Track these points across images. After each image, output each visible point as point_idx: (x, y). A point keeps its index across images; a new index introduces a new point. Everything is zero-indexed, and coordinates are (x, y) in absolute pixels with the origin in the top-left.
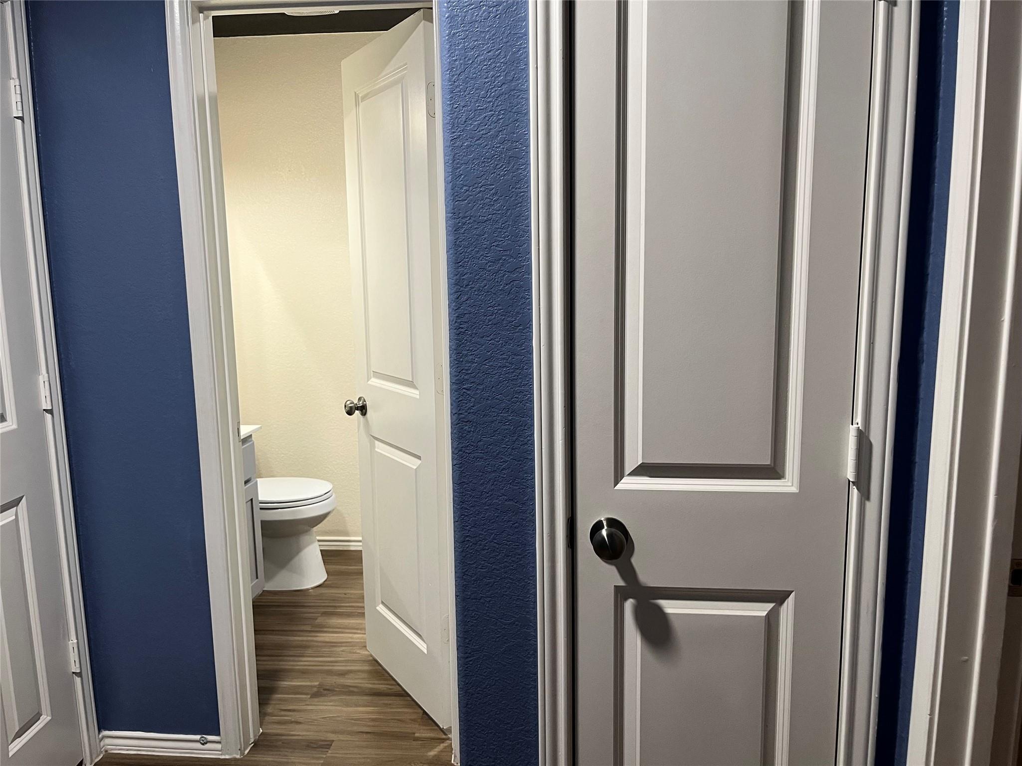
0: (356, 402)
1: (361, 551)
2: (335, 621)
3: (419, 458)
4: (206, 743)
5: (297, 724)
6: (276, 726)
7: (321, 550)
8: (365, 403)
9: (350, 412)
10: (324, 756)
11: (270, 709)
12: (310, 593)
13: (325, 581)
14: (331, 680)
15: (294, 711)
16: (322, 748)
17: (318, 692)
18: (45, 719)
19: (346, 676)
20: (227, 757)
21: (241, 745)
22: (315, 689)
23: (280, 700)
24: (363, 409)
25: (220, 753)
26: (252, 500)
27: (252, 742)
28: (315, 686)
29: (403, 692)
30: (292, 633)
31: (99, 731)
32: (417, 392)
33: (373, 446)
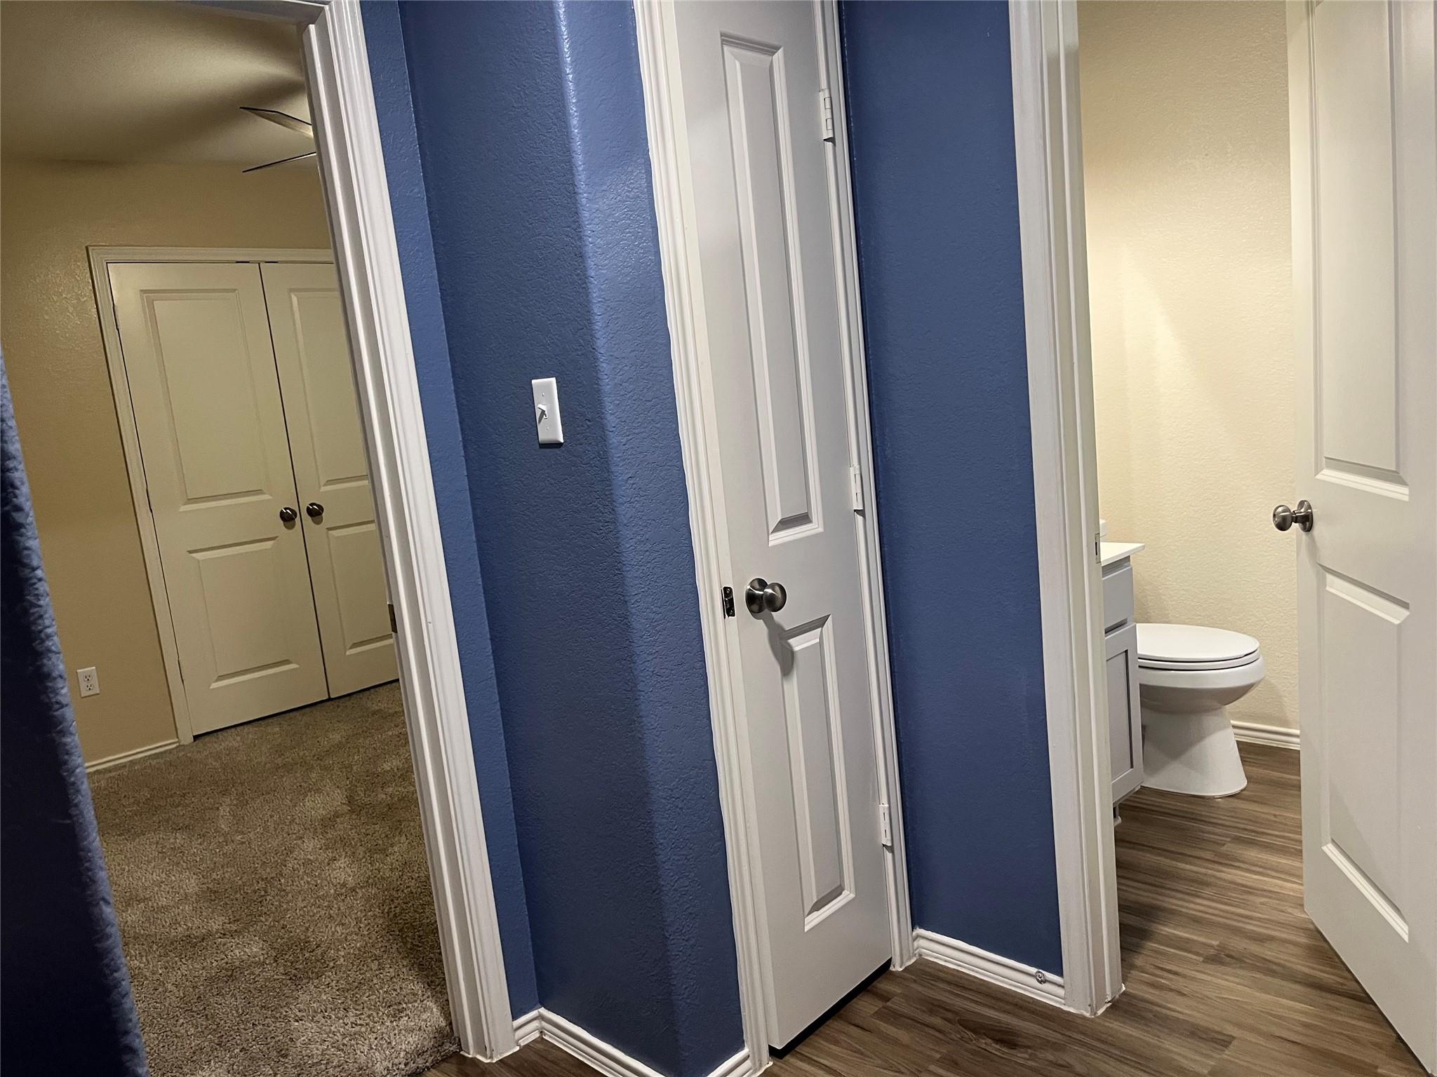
0: (1294, 508)
1: (1299, 751)
2: (1252, 854)
3: (1405, 605)
4: (1044, 982)
5: (1178, 995)
6: (1144, 988)
7: (1237, 741)
8: (1309, 511)
9: (1282, 525)
10: (1218, 1056)
11: (1139, 961)
12: (1218, 803)
13: (1242, 791)
14: (1239, 944)
15: (1176, 973)
16: (1216, 1043)
17: (1215, 955)
18: (847, 895)
19: (1265, 944)
20: (1072, 1010)
21: (1092, 999)
22: (1212, 952)
23: (1156, 951)
24: (1306, 521)
25: (1063, 1001)
26: (1126, 651)
27: (1109, 999)
28: (1212, 946)
29: (1363, 995)
30: (1183, 857)
31: (913, 928)
32: (1405, 490)
33: (1322, 583)
